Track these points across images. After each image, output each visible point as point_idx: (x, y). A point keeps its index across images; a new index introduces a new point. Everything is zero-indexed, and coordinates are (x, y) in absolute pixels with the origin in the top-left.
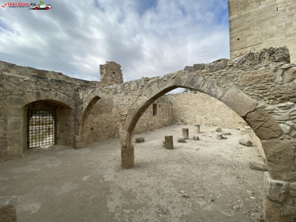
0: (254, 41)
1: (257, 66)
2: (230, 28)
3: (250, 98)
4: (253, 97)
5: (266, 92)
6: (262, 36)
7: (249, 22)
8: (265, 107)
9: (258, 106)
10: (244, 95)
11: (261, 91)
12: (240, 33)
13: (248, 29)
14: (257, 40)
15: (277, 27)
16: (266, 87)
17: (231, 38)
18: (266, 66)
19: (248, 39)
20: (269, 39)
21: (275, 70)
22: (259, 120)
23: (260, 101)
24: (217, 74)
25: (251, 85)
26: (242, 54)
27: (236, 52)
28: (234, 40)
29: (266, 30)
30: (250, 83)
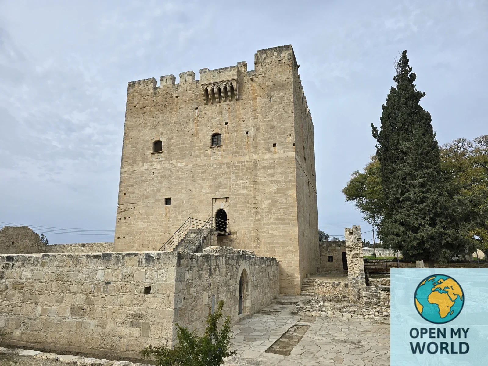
0: (135, 199)
2: (120, 180)
6: (141, 196)
7: (134, 179)
12: (127, 188)
13: (132, 186)
14: (137, 199)
15: (151, 190)
17: (120, 191)
19: (132, 196)
20: (145, 201)
26: (126, 209)
27: (122, 207)
28: (122, 194)
29: (144, 191)
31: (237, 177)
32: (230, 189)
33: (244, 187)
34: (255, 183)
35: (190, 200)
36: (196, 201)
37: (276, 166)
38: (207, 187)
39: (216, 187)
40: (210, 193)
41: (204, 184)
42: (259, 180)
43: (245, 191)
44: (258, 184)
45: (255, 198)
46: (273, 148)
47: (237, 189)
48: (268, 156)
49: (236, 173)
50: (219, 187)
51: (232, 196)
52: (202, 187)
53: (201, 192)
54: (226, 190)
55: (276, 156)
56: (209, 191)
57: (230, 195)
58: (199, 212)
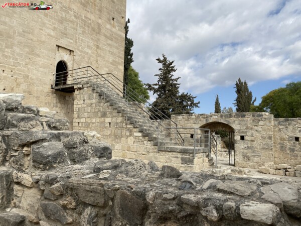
31: (84, 33)
32: (76, 42)
33: (89, 47)
34: (98, 47)
35: (26, 34)
36: (35, 39)
37: (114, 39)
38: (50, 27)
39: (62, 33)
40: (54, 37)
41: (47, 22)
42: (101, 46)
43: (89, 51)
44: (100, 49)
45: (97, 61)
46: (112, 21)
47: (82, 45)
48: (108, 26)
49: (83, 28)
50: (65, 34)
51: (77, 51)
52: (44, 24)
53: (42, 30)
54: (72, 41)
55: (114, 30)
56: (52, 33)
57: (75, 49)
58: (39, 56)
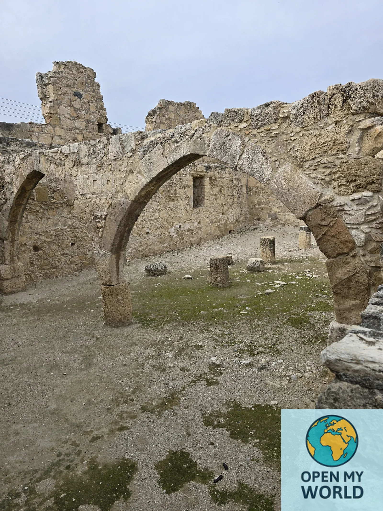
1: (323, 122)
3: (311, 183)
4: (316, 181)
5: (335, 173)
8: (333, 200)
9: (322, 199)
10: (303, 177)
11: (328, 171)
16: (335, 164)
18: (336, 122)
21: (350, 132)
22: (323, 223)
23: (325, 190)
24: (263, 134)
25: (314, 159)
30: (313, 155)
